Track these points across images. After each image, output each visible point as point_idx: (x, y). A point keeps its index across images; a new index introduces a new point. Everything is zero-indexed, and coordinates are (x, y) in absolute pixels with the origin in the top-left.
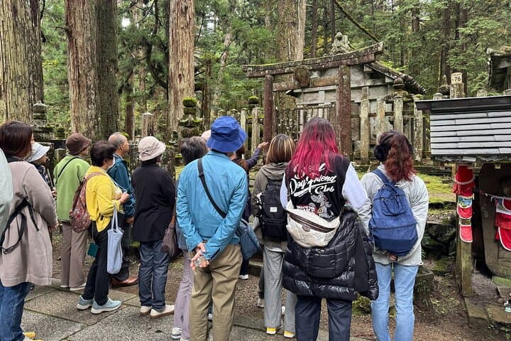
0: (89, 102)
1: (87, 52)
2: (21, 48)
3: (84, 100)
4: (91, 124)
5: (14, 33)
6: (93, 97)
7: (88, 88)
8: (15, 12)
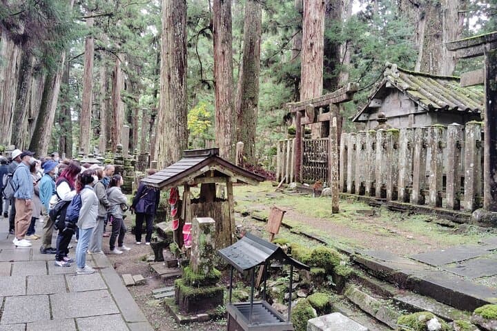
0: (226, 133)
1: (226, 96)
2: (172, 102)
3: (222, 131)
4: (227, 149)
5: (169, 92)
6: (229, 129)
7: (226, 122)
8: (169, 78)
